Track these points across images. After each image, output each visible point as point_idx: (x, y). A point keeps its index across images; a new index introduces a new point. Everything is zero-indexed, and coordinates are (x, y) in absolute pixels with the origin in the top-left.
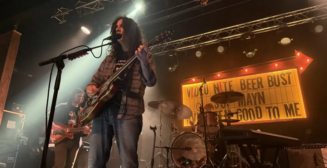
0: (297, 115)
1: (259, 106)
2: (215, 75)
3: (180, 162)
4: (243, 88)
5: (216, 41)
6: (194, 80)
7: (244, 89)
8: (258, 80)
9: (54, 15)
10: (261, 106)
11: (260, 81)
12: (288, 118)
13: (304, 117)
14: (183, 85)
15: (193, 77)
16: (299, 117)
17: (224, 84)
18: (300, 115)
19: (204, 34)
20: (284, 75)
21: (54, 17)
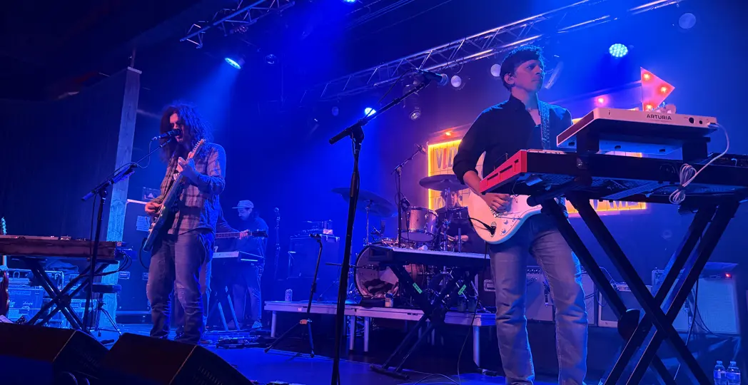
3: (367, 288)
5: (489, 53)
6: (448, 134)
9: (185, 36)
12: (612, 209)
14: (429, 144)
15: (446, 127)
19: (467, 39)
21: (185, 38)
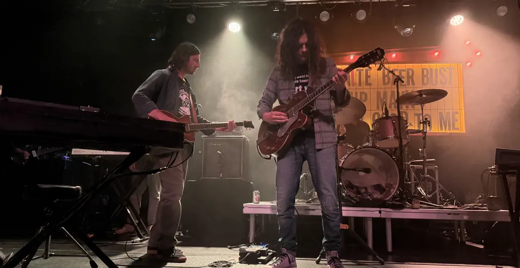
0: (454, 129)
1: (406, 111)
2: (346, 55)
4: (386, 81)
7: (388, 83)
8: (408, 73)
10: (408, 111)
11: (410, 74)
12: (441, 132)
13: (463, 131)
16: (455, 131)
17: (358, 72)
18: (458, 129)
20: (445, 70)
